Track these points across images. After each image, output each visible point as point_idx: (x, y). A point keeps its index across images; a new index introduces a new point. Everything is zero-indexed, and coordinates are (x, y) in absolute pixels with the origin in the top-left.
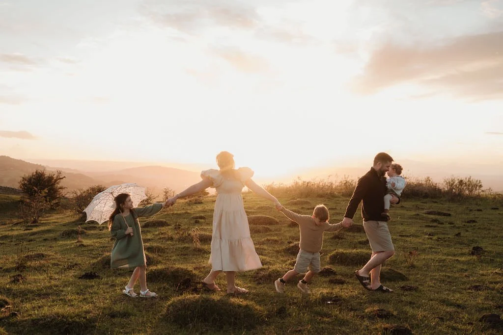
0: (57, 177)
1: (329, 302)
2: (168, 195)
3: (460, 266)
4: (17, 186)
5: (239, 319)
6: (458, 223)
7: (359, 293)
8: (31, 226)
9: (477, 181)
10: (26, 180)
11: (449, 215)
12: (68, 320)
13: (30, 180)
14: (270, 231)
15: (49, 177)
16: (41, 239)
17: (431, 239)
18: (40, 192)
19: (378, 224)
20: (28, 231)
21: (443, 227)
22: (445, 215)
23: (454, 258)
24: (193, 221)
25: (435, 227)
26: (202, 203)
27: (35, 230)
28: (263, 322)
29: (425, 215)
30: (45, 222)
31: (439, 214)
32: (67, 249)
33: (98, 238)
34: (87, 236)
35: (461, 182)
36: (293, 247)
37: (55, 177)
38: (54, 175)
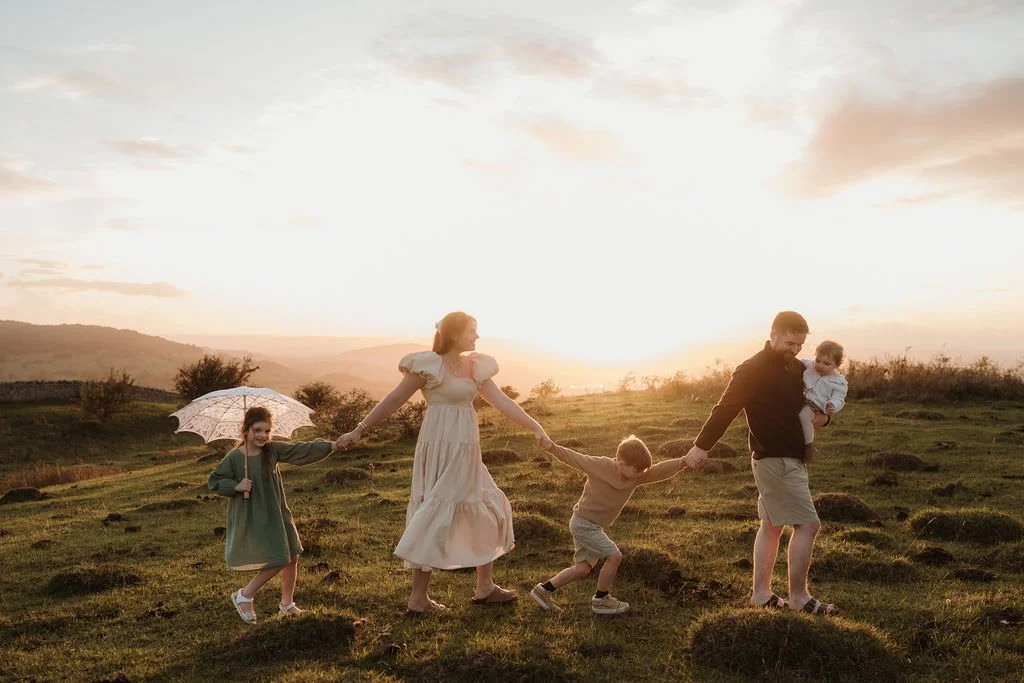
0: (244, 366)
1: (1006, 623)
4: (169, 386)
10: (186, 374)
13: (194, 374)
15: (229, 368)
19: (784, 464)
37: (240, 367)
38: (238, 363)
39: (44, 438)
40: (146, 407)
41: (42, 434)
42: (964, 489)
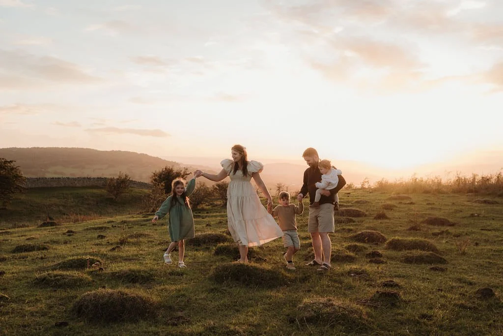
0: (184, 173)
1: (352, 275)
2: (281, 189)
4: (148, 181)
8: (149, 215)
10: (156, 175)
13: (160, 175)
14: (354, 222)
15: (177, 173)
20: (145, 218)
28: (286, 284)
38: (181, 171)
39: (88, 204)
40: (137, 191)
41: (87, 203)
42: (448, 233)
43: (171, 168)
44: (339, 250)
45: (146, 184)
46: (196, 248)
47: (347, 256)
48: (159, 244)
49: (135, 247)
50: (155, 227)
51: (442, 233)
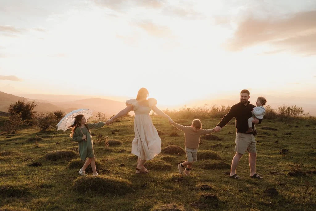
0: (32, 104)
1: (176, 181)
2: (100, 116)
3: (269, 161)
4: (6, 111)
5: (116, 189)
6: (280, 135)
7: (197, 176)
8: (11, 136)
9: (300, 108)
10: (12, 107)
11: (276, 130)
12: (14, 189)
13: (15, 107)
15: (27, 105)
16: (14, 143)
17: (258, 144)
18: (17, 114)
20: (8, 139)
21: (269, 137)
22: (273, 129)
23: (267, 156)
24: (111, 133)
25: (264, 137)
26: (120, 122)
27: (12, 138)
28: (132, 191)
29: (259, 130)
30: (19, 133)
31: (270, 129)
32: (28, 149)
33: (49, 143)
34: (43, 142)
35: (289, 109)
36: (167, 148)
37: (30, 105)
38: (30, 104)
42: (221, 146)
43: (22, 101)
44: (160, 162)
45: (4, 113)
46: (54, 162)
47: (166, 166)
48: (25, 160)
49: (7, 163)
50: (18, 146)
51: (217, 145)
